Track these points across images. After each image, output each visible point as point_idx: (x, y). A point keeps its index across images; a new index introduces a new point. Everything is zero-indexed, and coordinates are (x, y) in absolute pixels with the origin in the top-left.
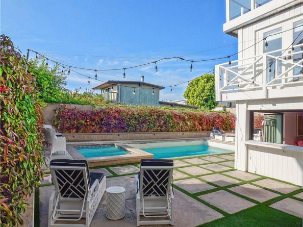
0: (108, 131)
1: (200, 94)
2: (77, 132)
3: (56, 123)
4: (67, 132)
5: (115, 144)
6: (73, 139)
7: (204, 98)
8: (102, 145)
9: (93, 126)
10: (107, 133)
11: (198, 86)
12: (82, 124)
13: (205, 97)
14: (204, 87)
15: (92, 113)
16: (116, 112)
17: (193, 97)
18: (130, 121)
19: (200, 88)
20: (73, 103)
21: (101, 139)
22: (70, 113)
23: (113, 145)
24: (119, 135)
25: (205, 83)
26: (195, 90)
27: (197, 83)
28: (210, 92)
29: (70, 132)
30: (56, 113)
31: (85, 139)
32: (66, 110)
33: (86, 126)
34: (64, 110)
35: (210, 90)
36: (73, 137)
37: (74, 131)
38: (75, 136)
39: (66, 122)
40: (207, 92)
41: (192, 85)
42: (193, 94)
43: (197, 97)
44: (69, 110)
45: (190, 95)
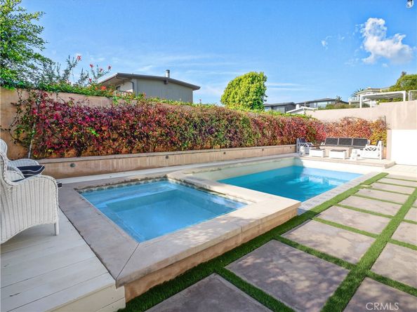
0: (145, 150)
1: (244, 98)
2: (79, 155)
3: (23, 135)
4: (54, 155)
5: (168, 175)
6: (71, 170)
7: (248, 103)
8: (142, 180)
9: (114, 140)
10: (144, 154)
11: (240, 88)
12: (90, 137)
13: (251, 102)
14: (249, 89)
15: (112, 113)
16: (160, 111)
17: (234, 101)
18: (186, 129)
19: (243, 90)
20: (66, 91)
21: (135, 167)
22: (59, 112)
23: (165, 179)
24: (167, 157)
25: (249, 83)
26: (236, 93)
27: (238, 84)
28: (257, 95)
29: (62, 156)
30: (19, 111)
31: (101, 169)
32: (48, 104)
33: (100, 141)
34: (42, 105)
35: (257, 93)
36: (72, 166)
37: (72, 152)
38: (76, 164)
39: (50, 132)
40: (252, 96)
41: (231, 86)
42: (233, 98)
43: (240, 101)
44: (56, 104)
45: (230, 99)
